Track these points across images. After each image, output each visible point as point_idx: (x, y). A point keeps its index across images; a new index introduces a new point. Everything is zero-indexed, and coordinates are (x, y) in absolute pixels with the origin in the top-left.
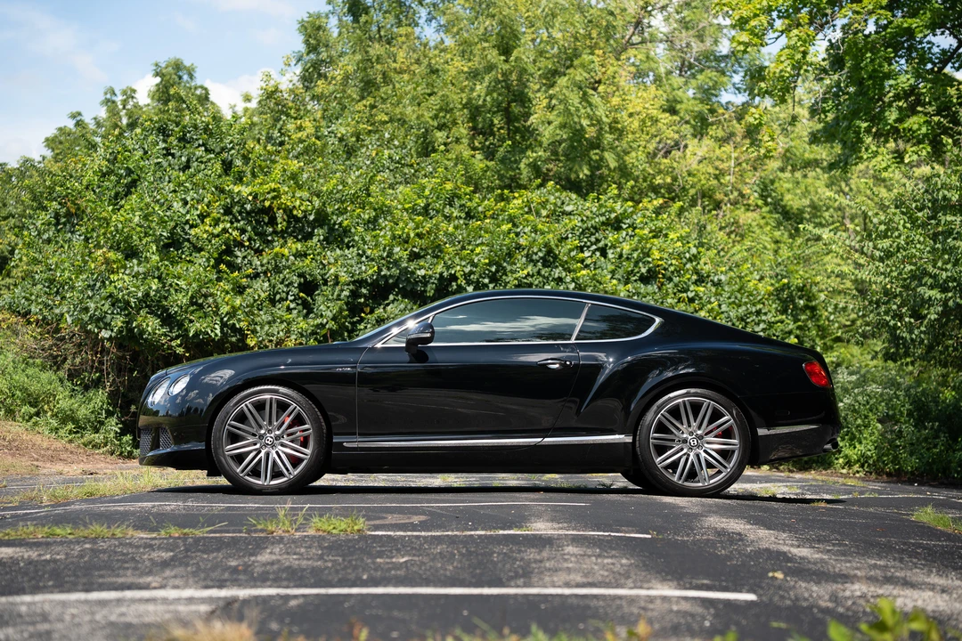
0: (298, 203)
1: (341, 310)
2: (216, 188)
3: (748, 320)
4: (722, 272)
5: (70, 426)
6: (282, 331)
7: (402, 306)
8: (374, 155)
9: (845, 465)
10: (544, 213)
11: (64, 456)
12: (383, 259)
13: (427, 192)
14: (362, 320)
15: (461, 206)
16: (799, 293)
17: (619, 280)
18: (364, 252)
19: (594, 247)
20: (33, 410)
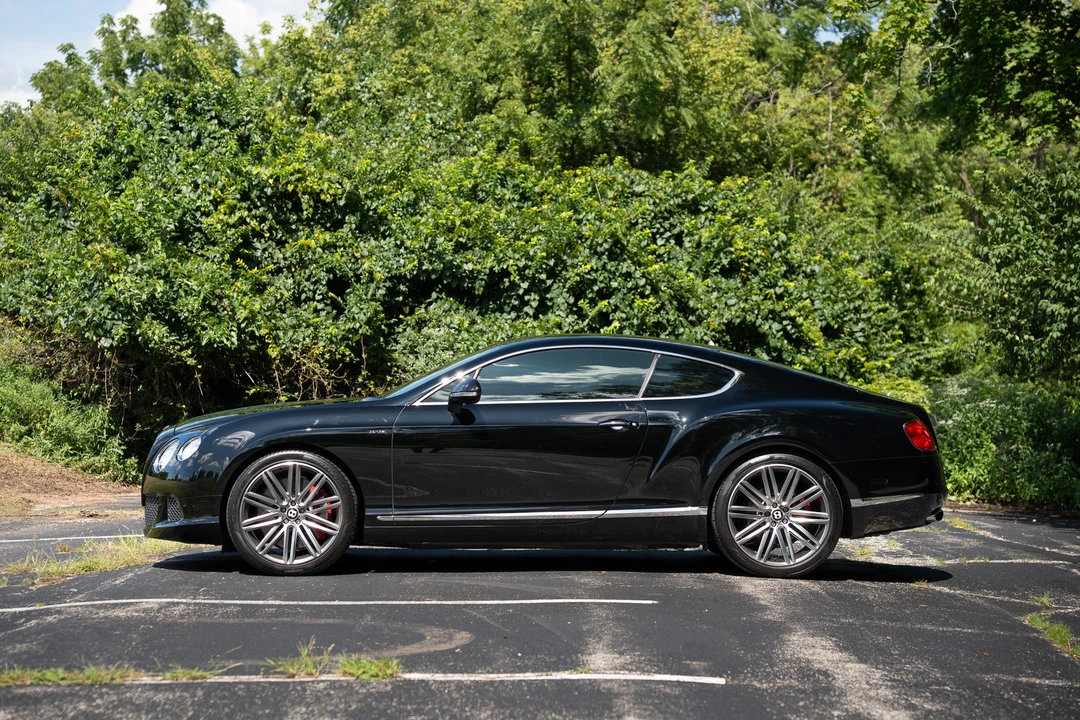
0: (326, 186)
1: (376, 313)
2: (232, 169)
3: (845, 319)
4: (815, 262)
5: (67, 447)
6: (309, 336)
7: (447, 306)
8: (414, 119)
9: (955, 491)
10: (611, 194)
11: (60, 484)
12: (424, 251)
13: (475, 171)
14: (401, 321)
15: (514, 186)
16: (906, 276)
17: (697, 273)
18: (403, 243)
19: (668, 234)
20: (24, 429)
